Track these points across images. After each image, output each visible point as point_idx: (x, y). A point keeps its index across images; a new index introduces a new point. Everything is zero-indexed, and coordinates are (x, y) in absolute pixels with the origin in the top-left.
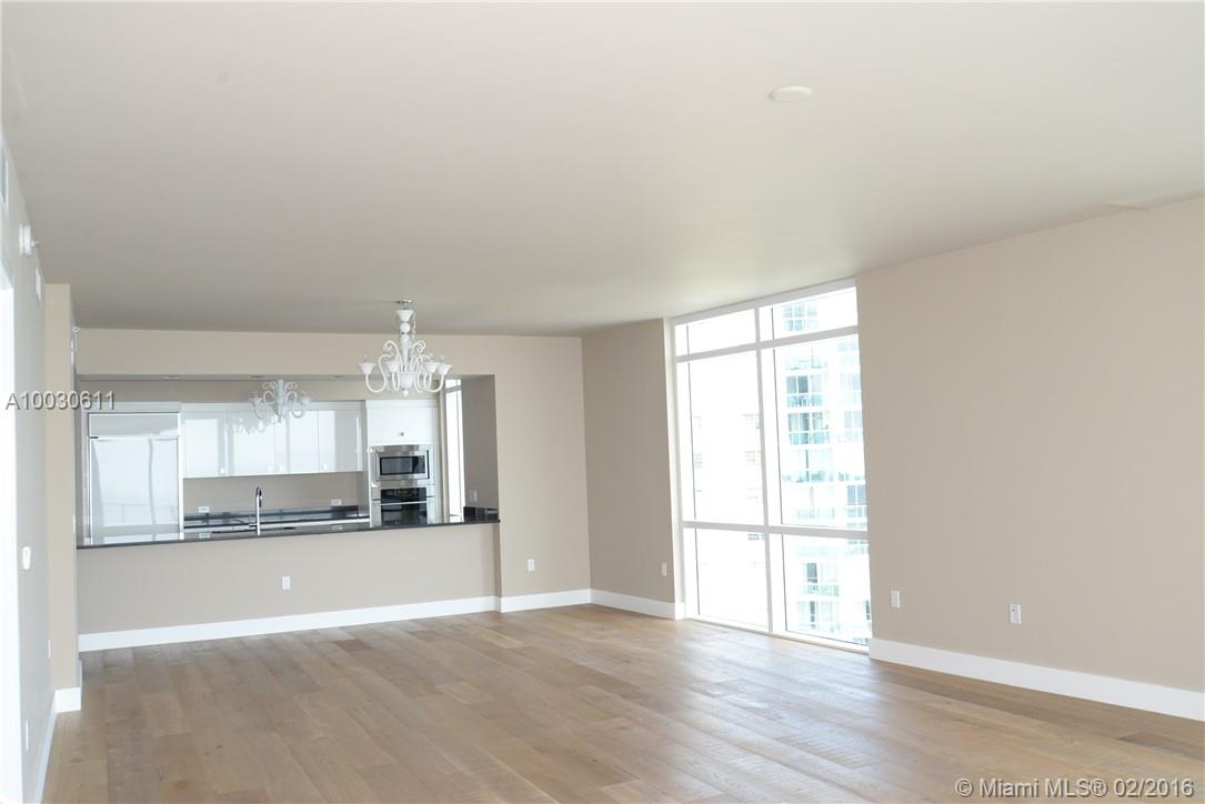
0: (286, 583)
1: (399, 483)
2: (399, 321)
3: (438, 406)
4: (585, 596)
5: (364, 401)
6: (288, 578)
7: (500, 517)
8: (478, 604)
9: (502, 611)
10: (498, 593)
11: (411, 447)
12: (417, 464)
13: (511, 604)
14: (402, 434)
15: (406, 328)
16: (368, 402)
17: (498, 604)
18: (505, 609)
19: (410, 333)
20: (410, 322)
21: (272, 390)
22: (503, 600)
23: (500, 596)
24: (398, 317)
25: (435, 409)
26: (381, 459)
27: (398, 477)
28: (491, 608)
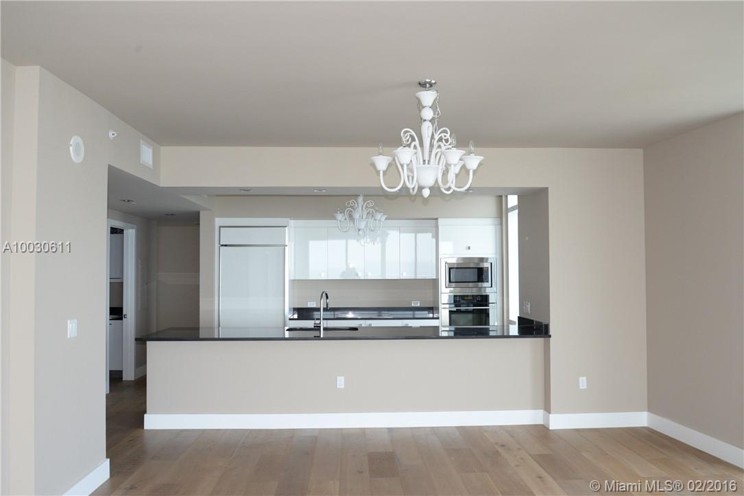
0: (341, 382)
1: (470, 290)
2: (420, 106)
3: (501, 224)
4: (641, 419)
5: (437, 219)
6: (342, 378)
7: (552, 332)
8: (527, 417)
9: (551, 428)
10: (547, 408)
11: (482, 260)
12: (481, 274)
13: (559, 422)
14: (469, 248)
15: (428, 114)
16: (440, 220)
17: (547, 419)
18: (553, 426)
19: (432, 121)
20: (433, 107)
21: (351, 207)
22: (552, 416)
23: (550, 413)
24: (419, 102)
25: (498, 227)
26: (450, 269)
27: (471, 285)
28: (540, 422)
